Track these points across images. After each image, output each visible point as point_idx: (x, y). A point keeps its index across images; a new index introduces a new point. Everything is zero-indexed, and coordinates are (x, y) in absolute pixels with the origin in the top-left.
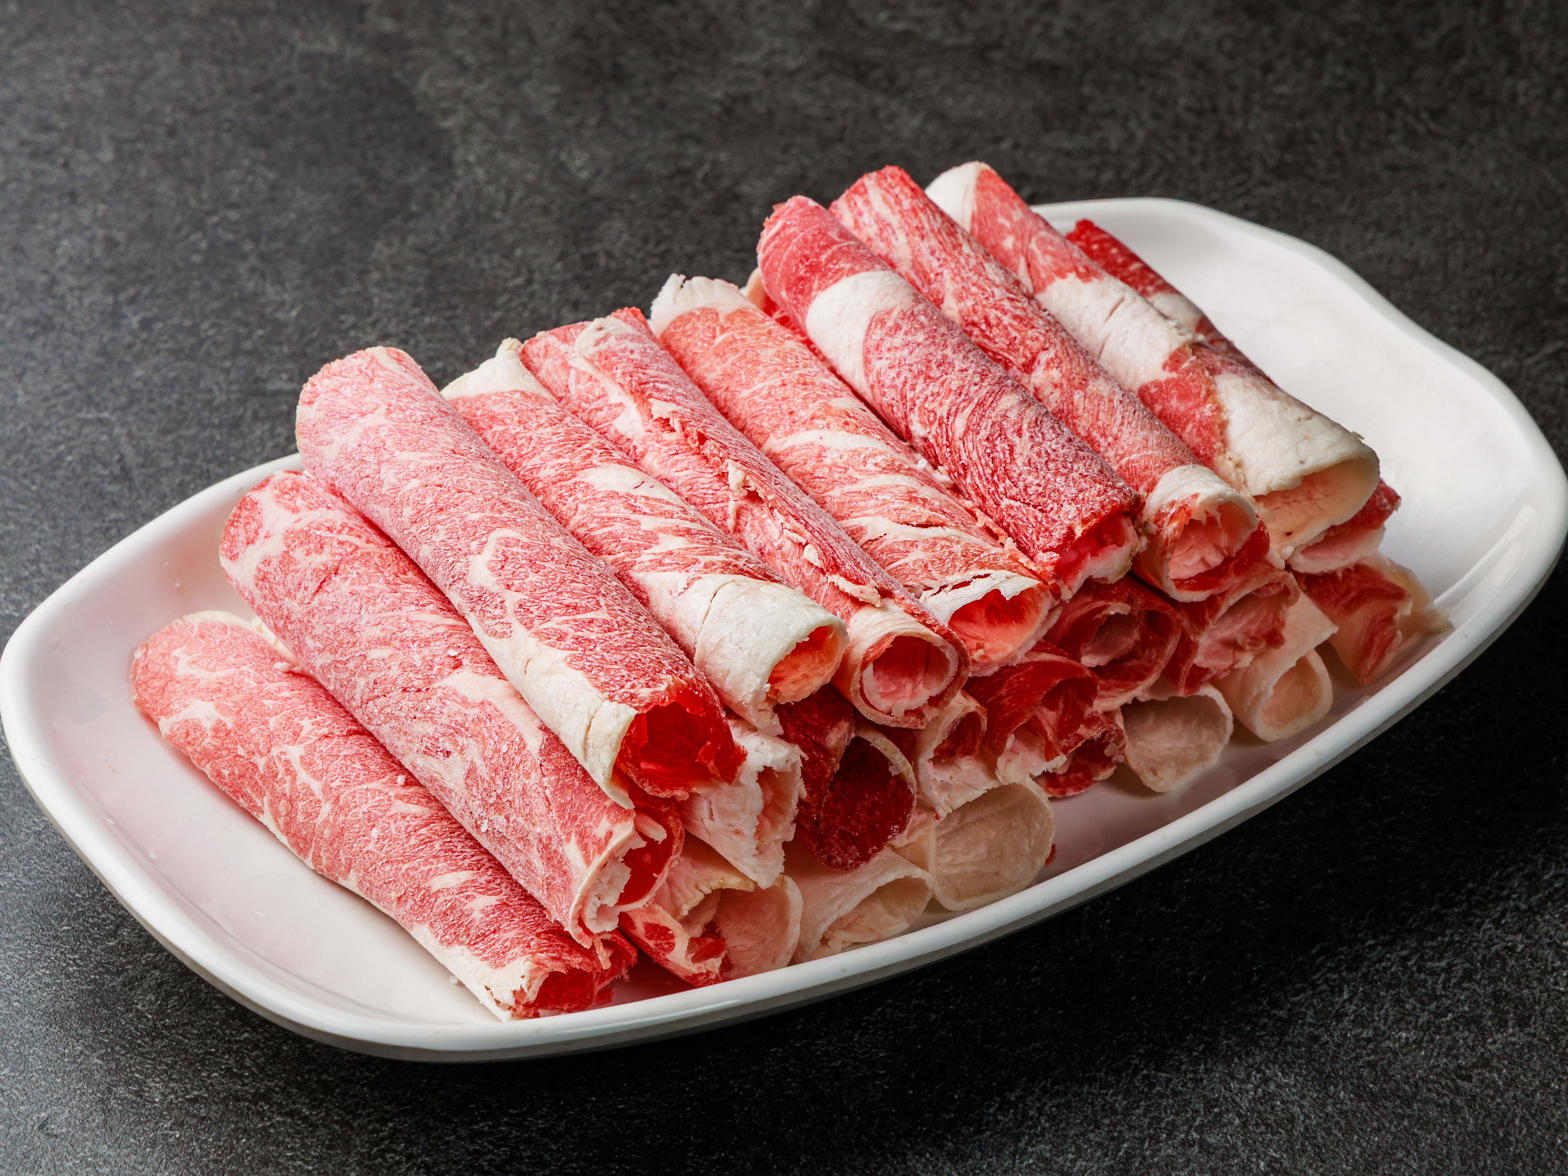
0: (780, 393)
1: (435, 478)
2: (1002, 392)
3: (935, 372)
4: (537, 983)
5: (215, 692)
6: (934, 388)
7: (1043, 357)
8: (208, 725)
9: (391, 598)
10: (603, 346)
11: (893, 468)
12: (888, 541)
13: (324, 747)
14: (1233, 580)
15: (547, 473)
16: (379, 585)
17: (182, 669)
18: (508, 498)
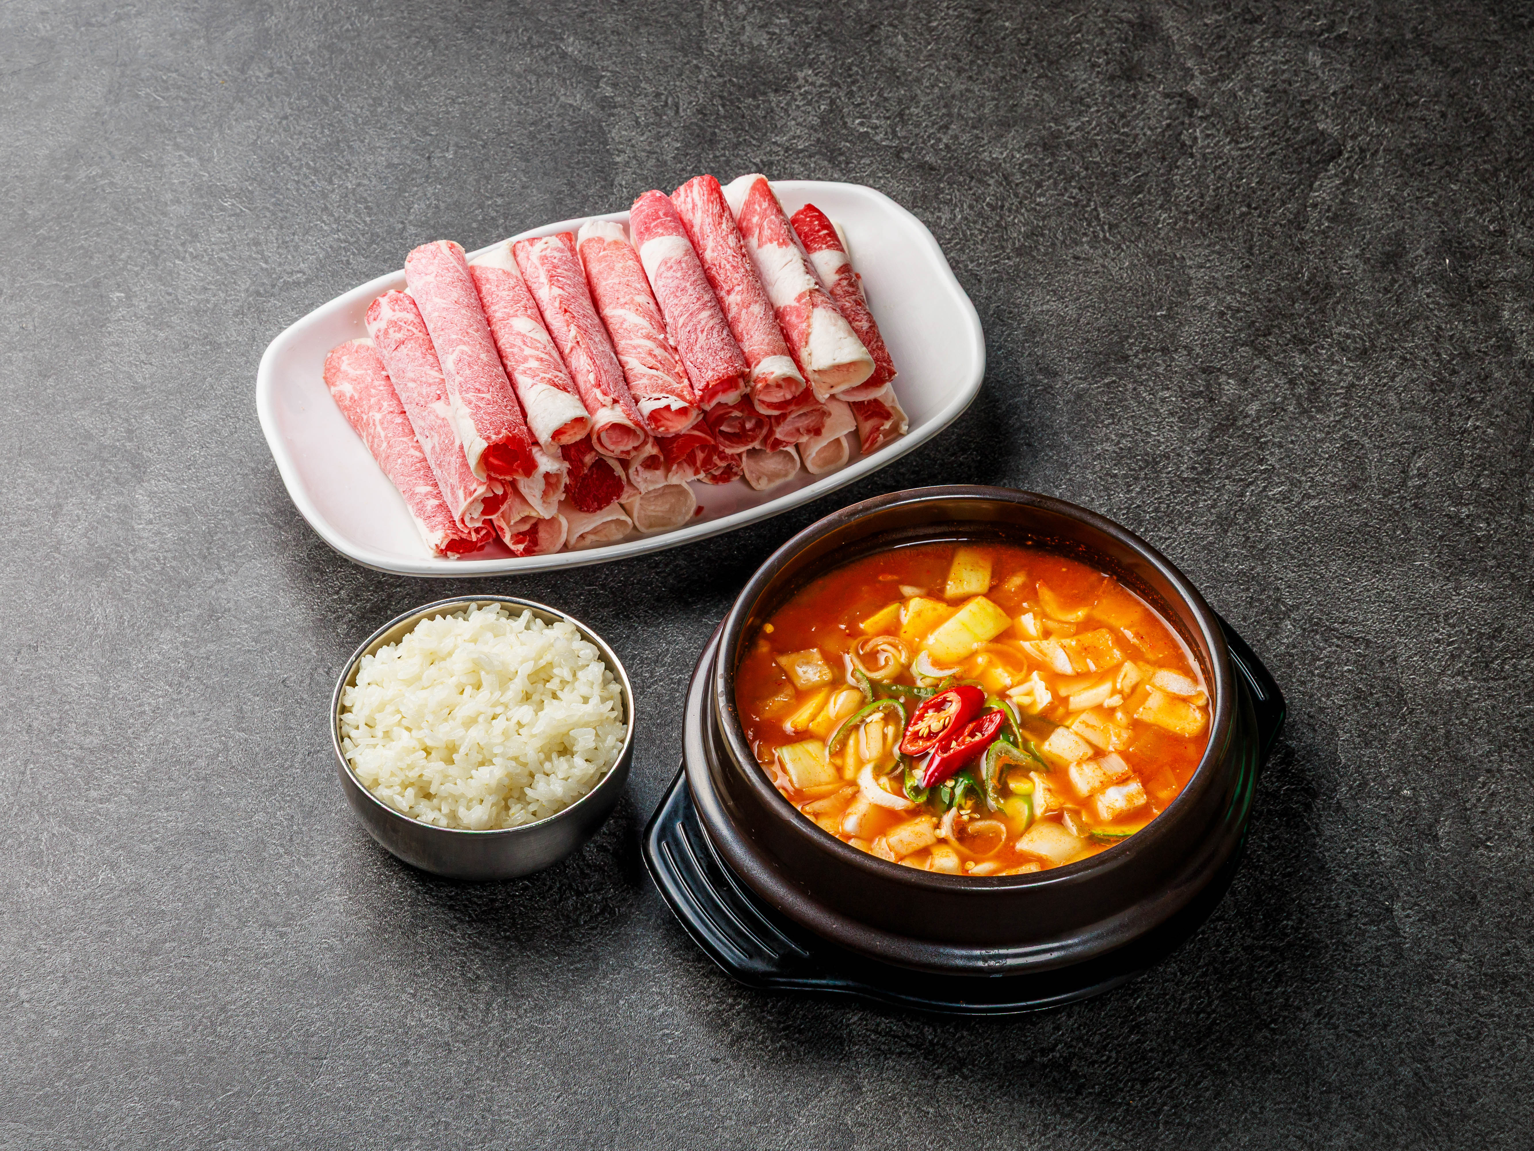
0: (616, 287)
1: (444, 314)
2: (703, 309)
3: (679, 294)
4: (446, 542)
5: (355, 380)
6: (676, 301)
7: (737, 288)
8: (348, 395)
9: (421, 361)
10: (544, 253)
11: (648, 337)
12: (635, 371)
13: (389, 417)
14: (793, 407)
15: (498, 315)
16: (418, 354)
17: (344, 367)
18: (470, 331)
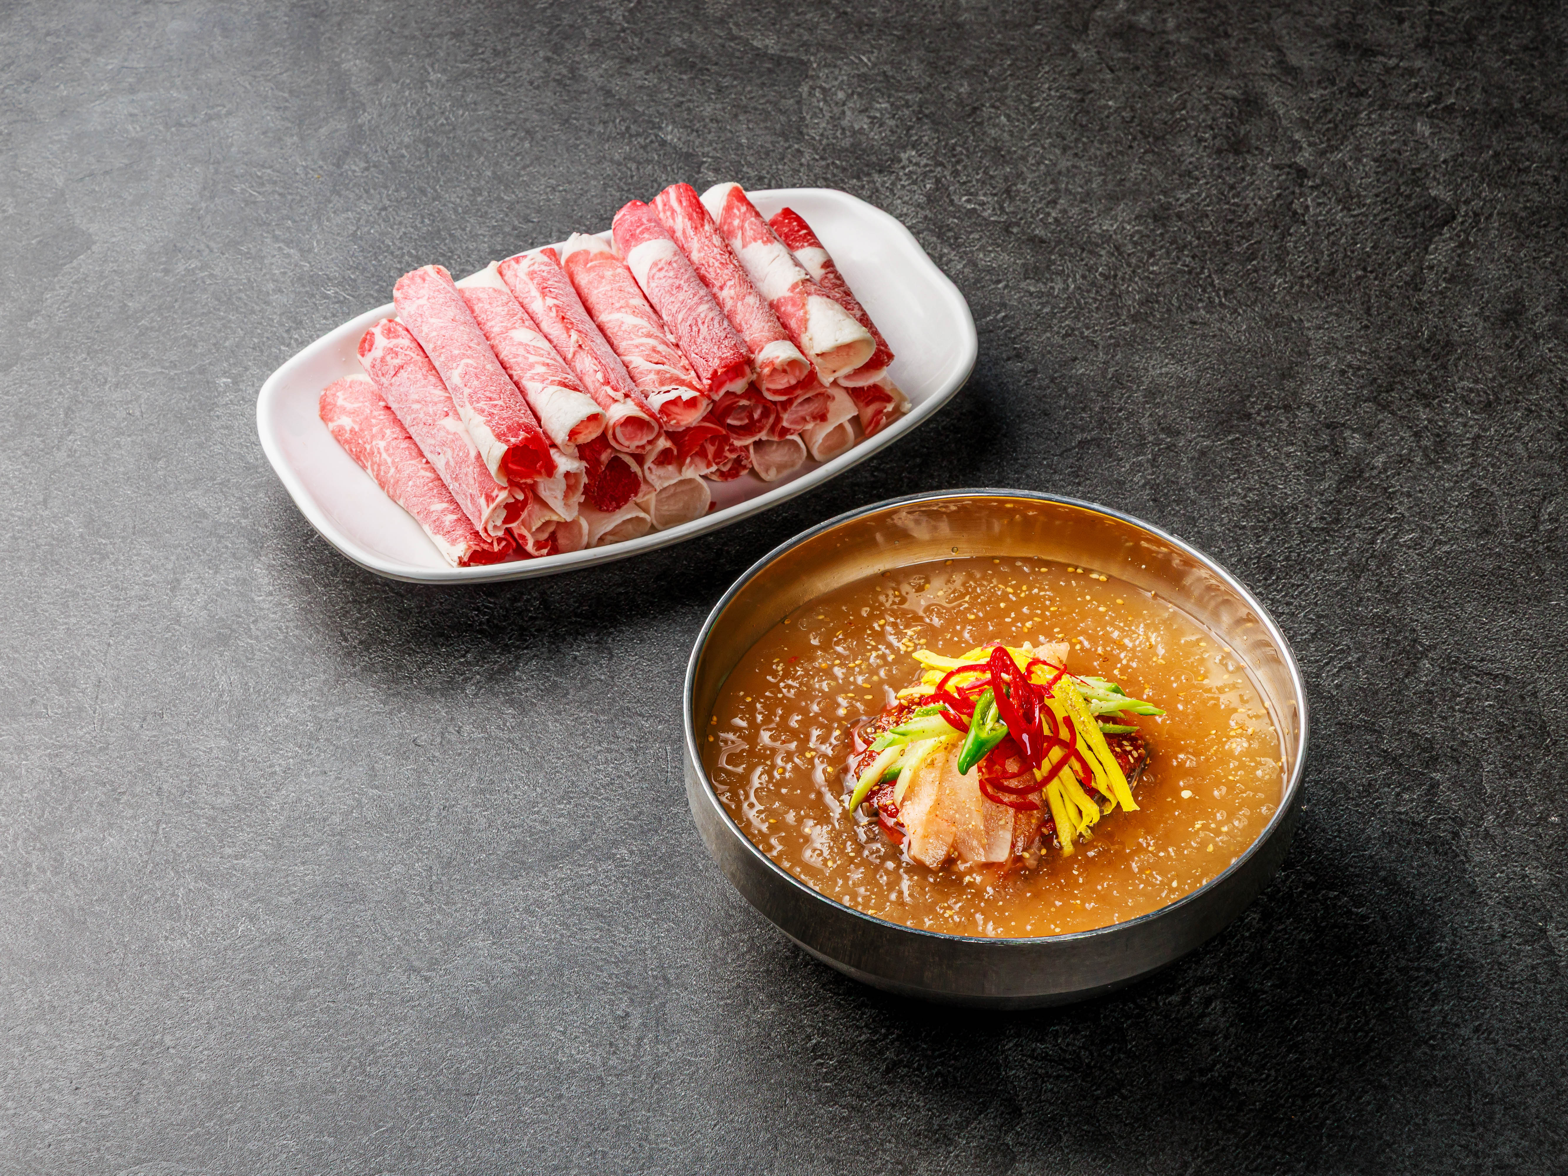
0: (609, 294)
1: (443, 332)
2: (701, 303)
3: (674, 292)
4: (468, 554)
5: (353, 413)
6: (672, 299)
7: (729, 283)
8: (348, 428)
9: (424, 382)
10: (532, 268)
11: (649, 335)
12: (641, 368)
13: (394, 443)
14: (799, 392)
15: (496, 330)
16: (419, 376)
17: (340, 402)
18: (472, 345)
